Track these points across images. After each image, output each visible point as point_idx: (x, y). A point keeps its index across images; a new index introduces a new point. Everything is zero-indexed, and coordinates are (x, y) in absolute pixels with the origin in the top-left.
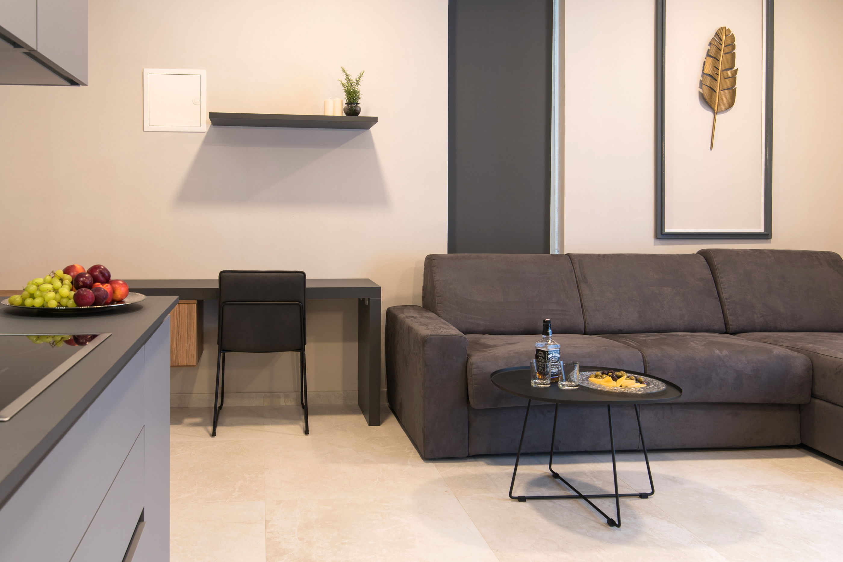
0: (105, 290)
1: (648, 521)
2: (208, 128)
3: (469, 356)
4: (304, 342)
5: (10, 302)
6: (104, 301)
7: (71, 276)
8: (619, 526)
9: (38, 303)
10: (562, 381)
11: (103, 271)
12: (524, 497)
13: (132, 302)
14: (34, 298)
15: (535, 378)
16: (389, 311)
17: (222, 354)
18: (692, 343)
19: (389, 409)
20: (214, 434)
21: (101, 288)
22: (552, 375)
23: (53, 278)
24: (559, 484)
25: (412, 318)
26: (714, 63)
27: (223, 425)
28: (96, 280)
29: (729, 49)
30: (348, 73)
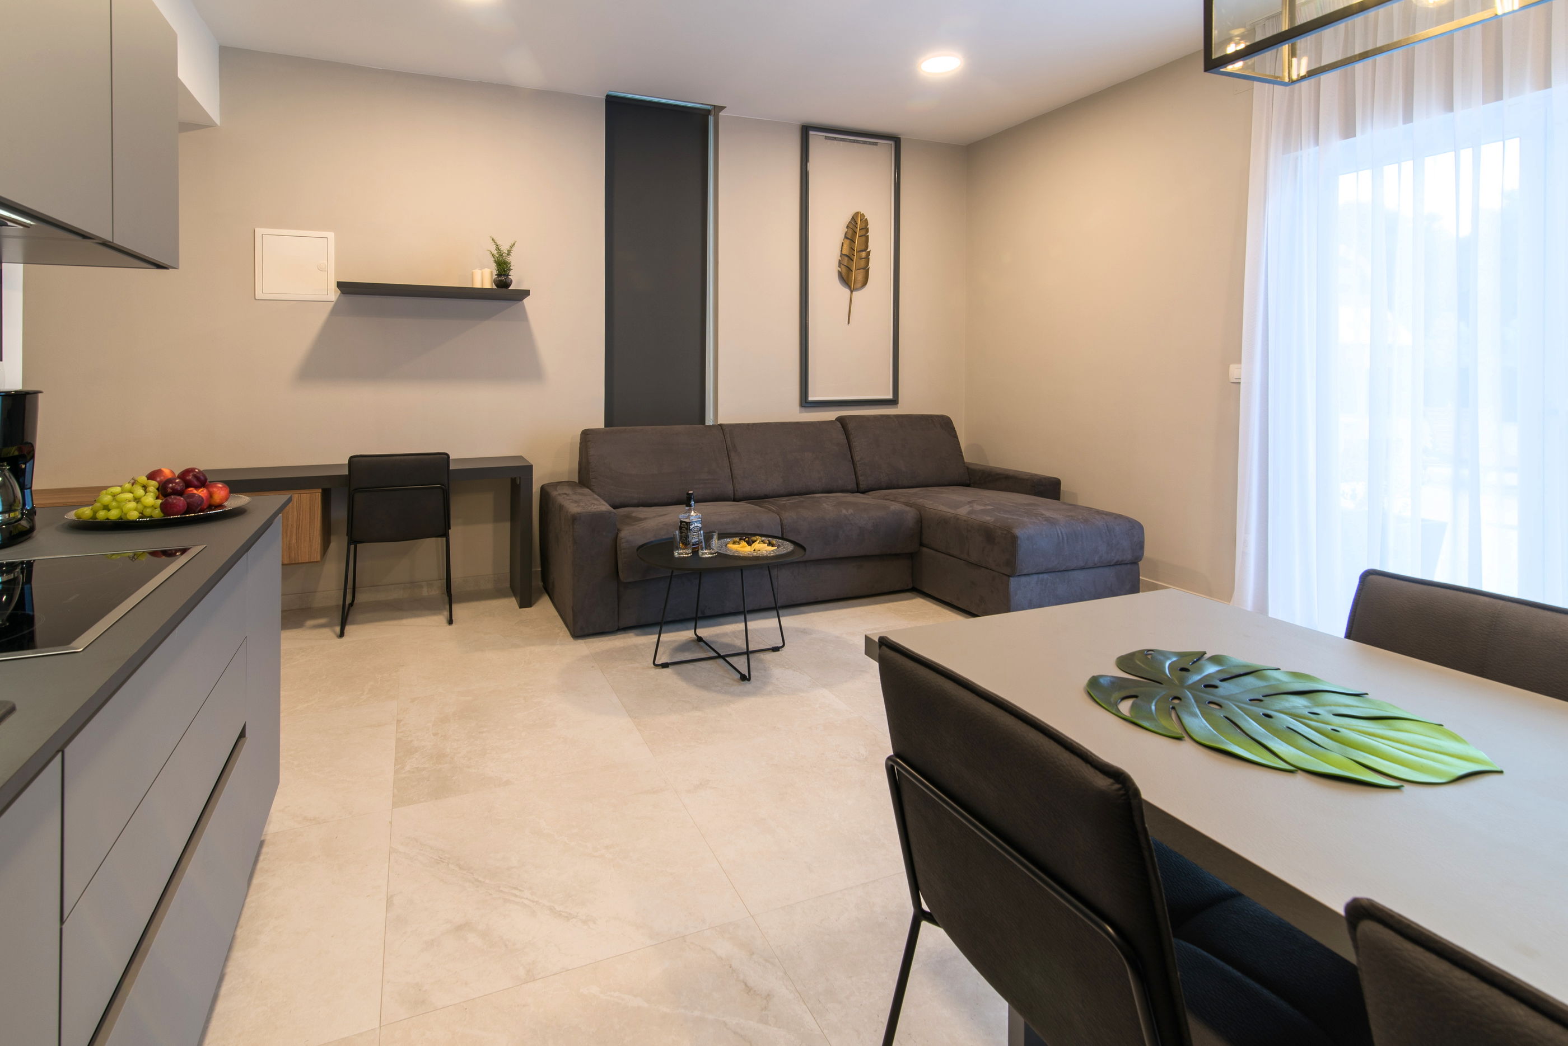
0: (200, 496)
1: (777, 672)
2: (337, 297)
3: (619, 530)
4: (448, 526)
5: (76, 515)
6: (199, 508)
7: (158, 482)
8: (749, 680)
9: (114, 514)
10: (702, 549)
11: (198, 475)
12: (667, 663)
13: (234, 507)
14: (109, 510)
15: (678, 548)
16: (543, 490)
17: (352, 547)
18: (824, 504)
19: (543, 589)
20: (342, 635)
21: (195, 494)
22: (693, 545)
23: (134, 486)
24: (702, 647)
25: (564, 496)
26: (850, 244)
27: (353, 623)
28: (188, 484)
29: (863, 232)
30: (498, 243)
